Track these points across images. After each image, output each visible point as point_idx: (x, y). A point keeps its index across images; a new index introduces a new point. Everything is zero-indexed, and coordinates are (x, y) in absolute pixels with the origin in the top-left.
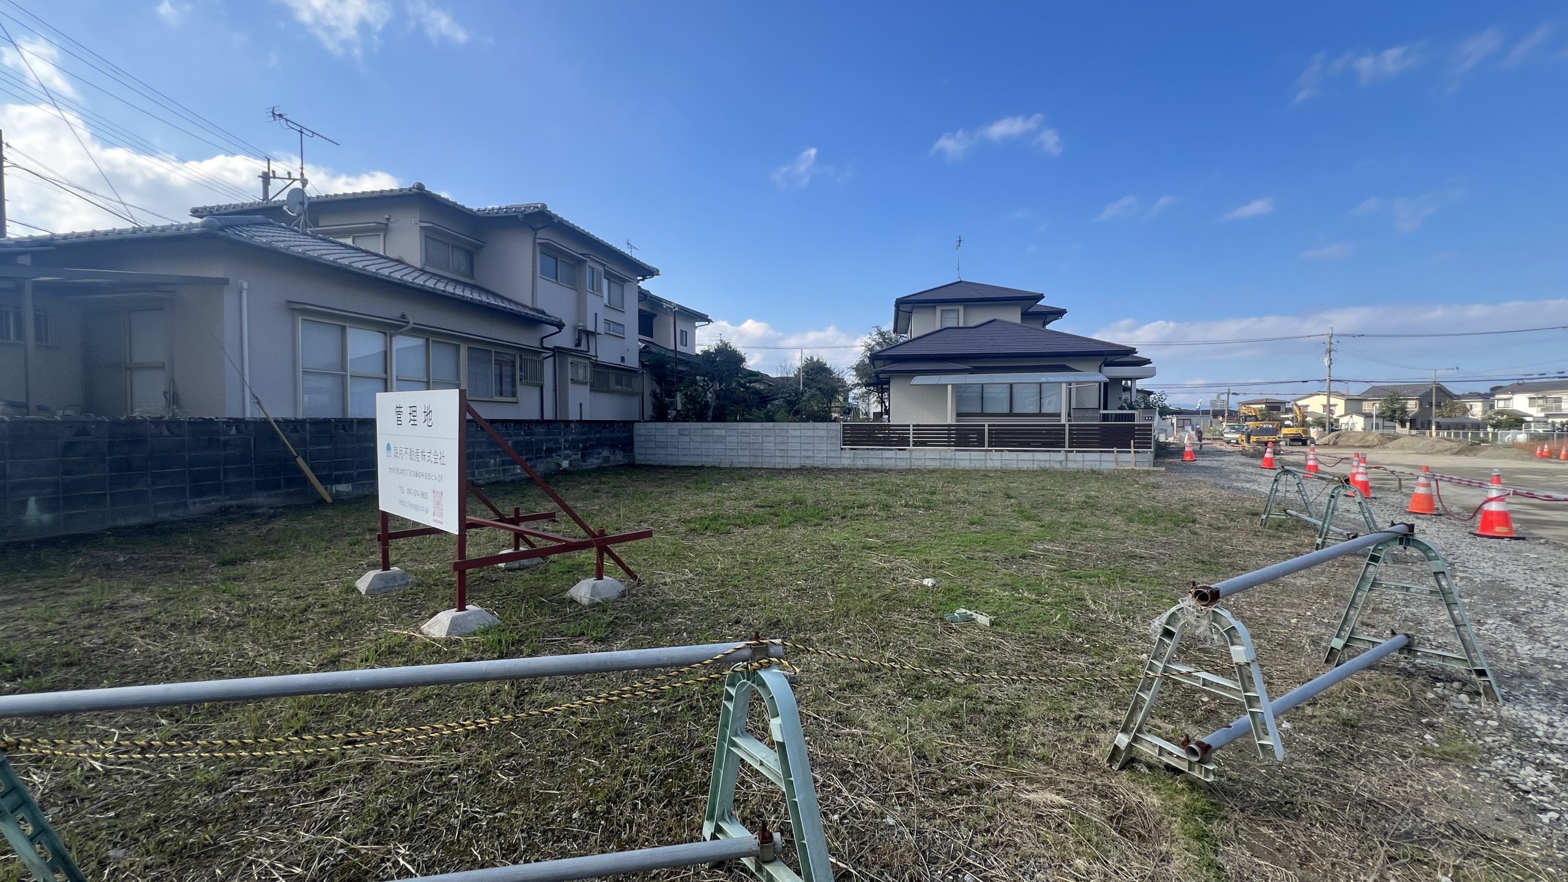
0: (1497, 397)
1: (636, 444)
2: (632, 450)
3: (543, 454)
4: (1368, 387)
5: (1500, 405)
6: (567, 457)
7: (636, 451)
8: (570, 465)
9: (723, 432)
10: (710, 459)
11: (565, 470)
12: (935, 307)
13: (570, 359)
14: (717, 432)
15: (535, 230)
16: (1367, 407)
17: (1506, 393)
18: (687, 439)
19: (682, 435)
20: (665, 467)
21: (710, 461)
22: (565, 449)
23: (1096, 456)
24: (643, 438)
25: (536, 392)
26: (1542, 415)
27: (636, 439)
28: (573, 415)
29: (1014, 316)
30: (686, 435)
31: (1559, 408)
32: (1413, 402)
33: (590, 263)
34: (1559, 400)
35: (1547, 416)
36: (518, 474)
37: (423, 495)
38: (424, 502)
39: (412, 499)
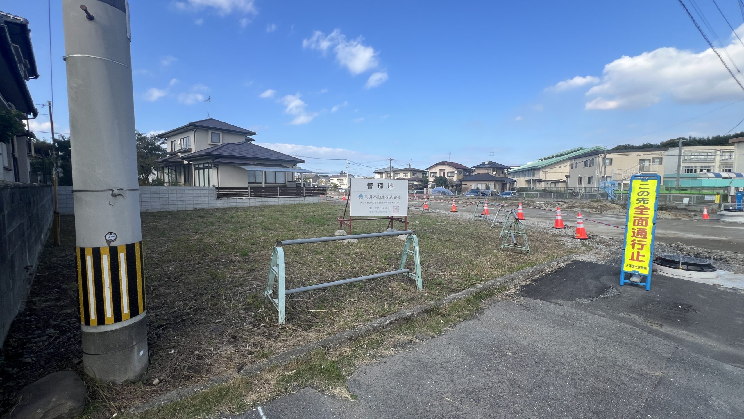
12: (208, 130)
37: (386, 208)
38: (387, 210)
39: (379, 210)
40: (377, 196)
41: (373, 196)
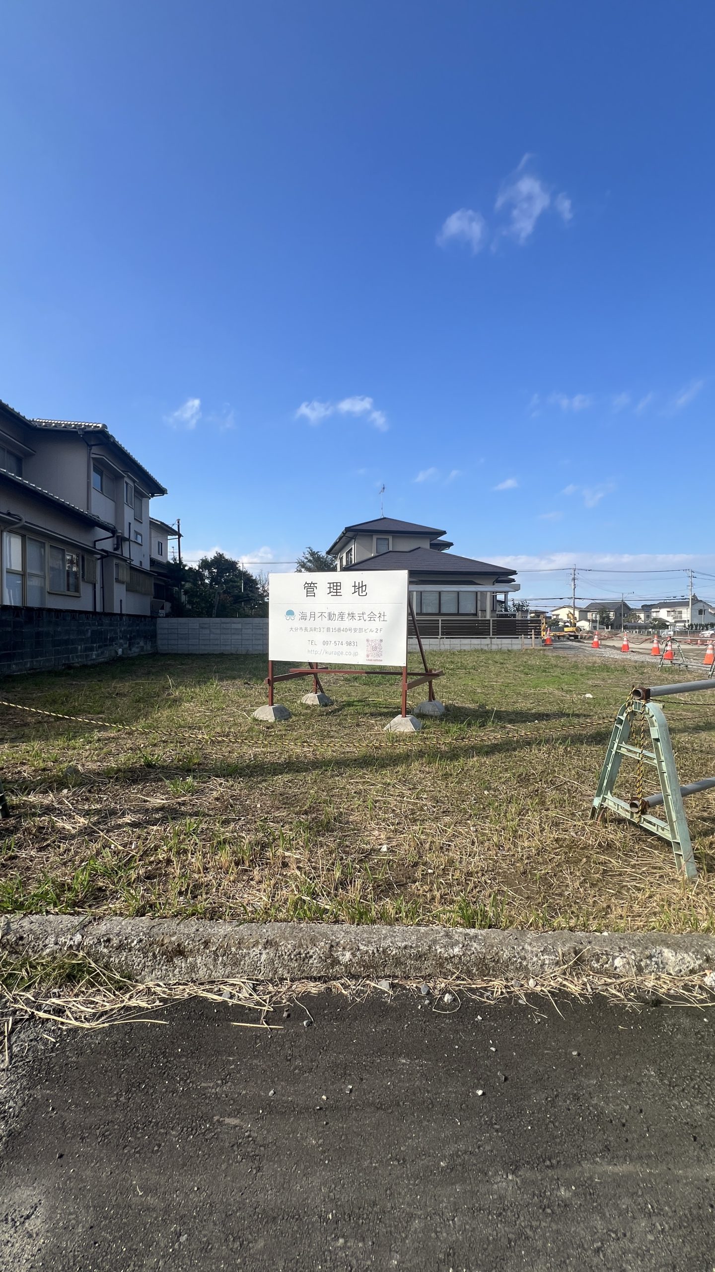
0: (653, 610)
1: (159, 637)
2: (155, 642)
3: (108, 643)
4: (589, 602)
5: (654, 615)
6: (121, 646)
7: (159, 642)
8: (123, 652)
9: (239, 626)
10: (228, 648)
11: (120, 657)
12: (372, 536)
13: (115, 561)
14: (234, 626)
15: (90, 446)
16: (589, 616)
17: (657, 608)
18: (207, 632)
19: (202, 628)
20: (189, 655)
21: (228, 649)
22: (120, 638)
23: (508, 641)
24: (166, 631)
25: (90, 588)
26: (673, 621)
27: (159, 631)
28: (117, 610)
29: (426, 545)
30: (206, 628)
31: (681, 617)
32: (612, 613)
33: (126, 479)
34: (680, 613)
35: (676, 622)
36: (94, 659)
37: (349, 644)
38: (352, 649)
39: (331, 648)
40: (326, 615)
41: (317, 615)
